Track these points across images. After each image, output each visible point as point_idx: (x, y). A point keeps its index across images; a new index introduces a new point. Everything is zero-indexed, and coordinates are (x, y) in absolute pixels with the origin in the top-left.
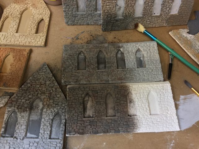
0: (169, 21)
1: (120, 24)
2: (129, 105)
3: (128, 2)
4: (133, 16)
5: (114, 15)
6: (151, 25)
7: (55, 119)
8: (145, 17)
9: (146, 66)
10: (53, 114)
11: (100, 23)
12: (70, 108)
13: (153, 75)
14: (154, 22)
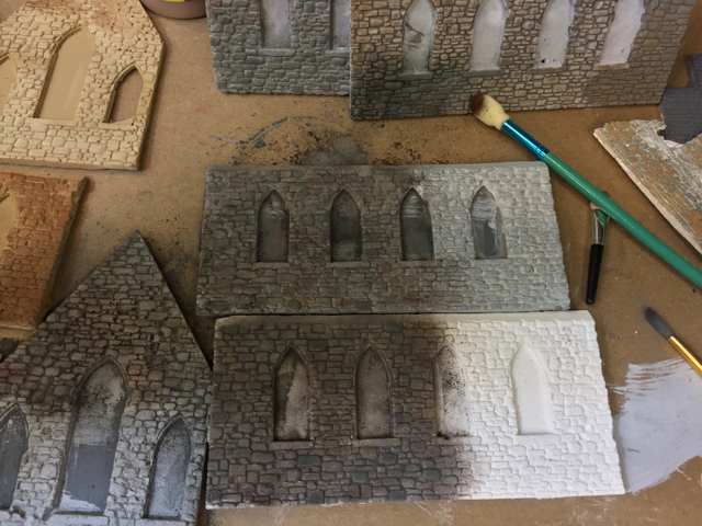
0: (593, 88)
1: (418, 94)
2: (441, 394)
3: (450, 15)
4: (467, 67)
5: (395, 61)
6: (528, 103)
7: (167, 441)
8: (507, 71)
9: (506, 254)
10: (161, 425)
11: (343, 90)
12: (223, 402)
13: (532, 287)
14: (540, 91)
